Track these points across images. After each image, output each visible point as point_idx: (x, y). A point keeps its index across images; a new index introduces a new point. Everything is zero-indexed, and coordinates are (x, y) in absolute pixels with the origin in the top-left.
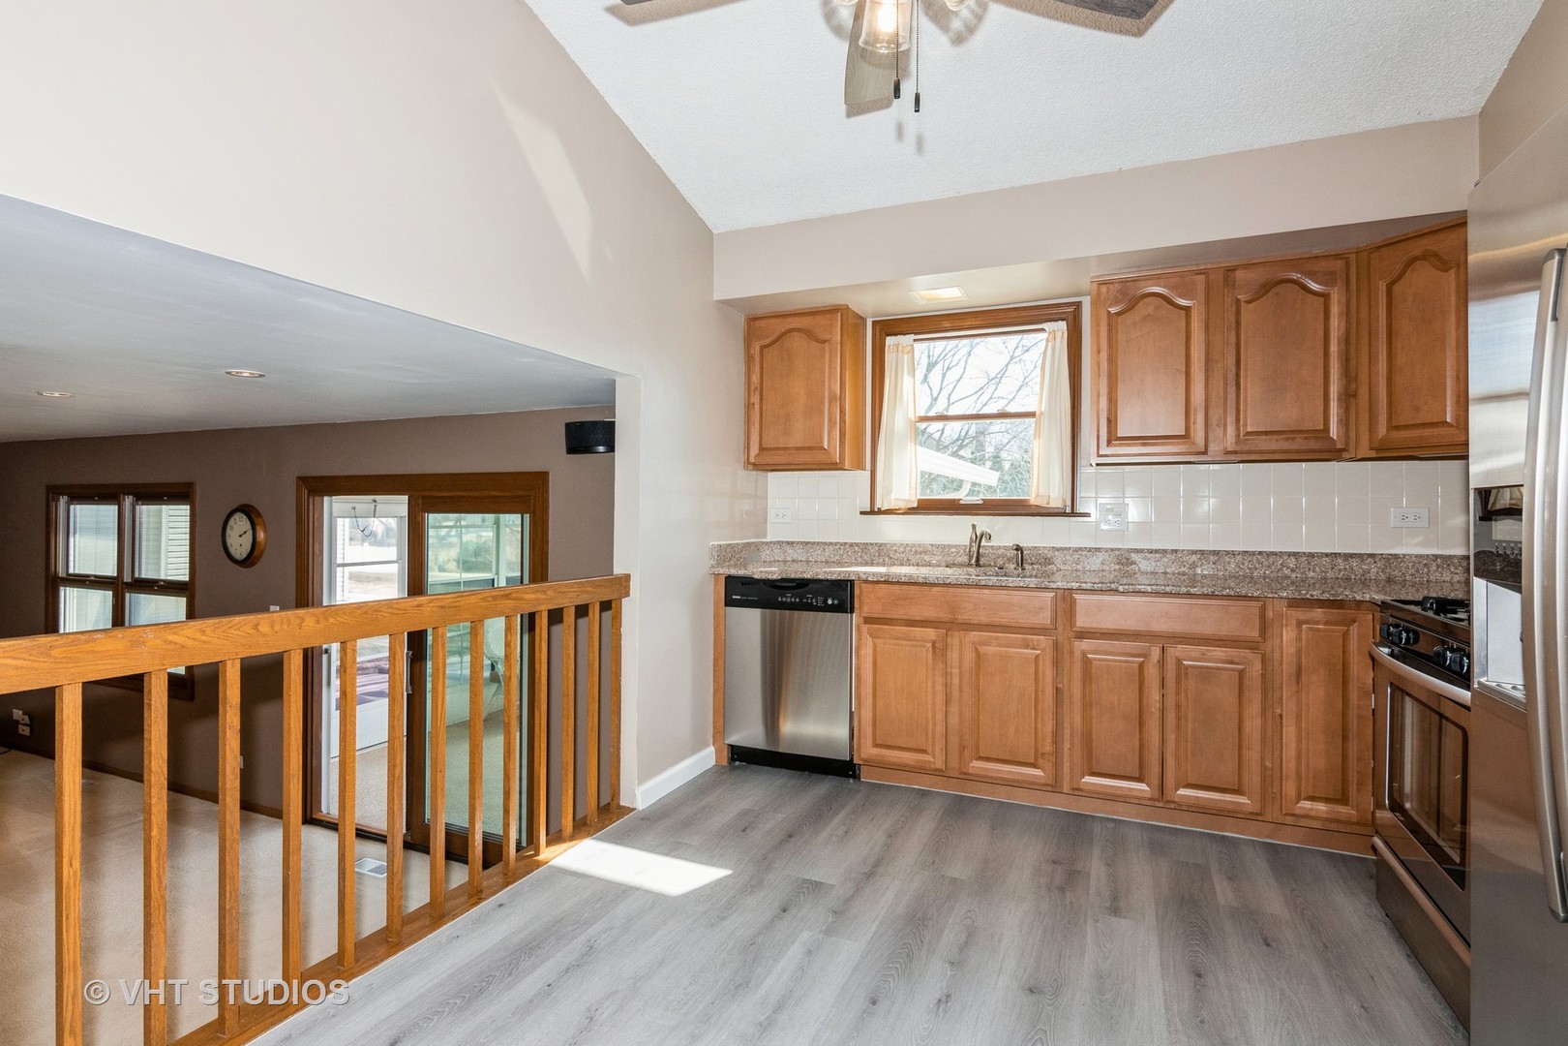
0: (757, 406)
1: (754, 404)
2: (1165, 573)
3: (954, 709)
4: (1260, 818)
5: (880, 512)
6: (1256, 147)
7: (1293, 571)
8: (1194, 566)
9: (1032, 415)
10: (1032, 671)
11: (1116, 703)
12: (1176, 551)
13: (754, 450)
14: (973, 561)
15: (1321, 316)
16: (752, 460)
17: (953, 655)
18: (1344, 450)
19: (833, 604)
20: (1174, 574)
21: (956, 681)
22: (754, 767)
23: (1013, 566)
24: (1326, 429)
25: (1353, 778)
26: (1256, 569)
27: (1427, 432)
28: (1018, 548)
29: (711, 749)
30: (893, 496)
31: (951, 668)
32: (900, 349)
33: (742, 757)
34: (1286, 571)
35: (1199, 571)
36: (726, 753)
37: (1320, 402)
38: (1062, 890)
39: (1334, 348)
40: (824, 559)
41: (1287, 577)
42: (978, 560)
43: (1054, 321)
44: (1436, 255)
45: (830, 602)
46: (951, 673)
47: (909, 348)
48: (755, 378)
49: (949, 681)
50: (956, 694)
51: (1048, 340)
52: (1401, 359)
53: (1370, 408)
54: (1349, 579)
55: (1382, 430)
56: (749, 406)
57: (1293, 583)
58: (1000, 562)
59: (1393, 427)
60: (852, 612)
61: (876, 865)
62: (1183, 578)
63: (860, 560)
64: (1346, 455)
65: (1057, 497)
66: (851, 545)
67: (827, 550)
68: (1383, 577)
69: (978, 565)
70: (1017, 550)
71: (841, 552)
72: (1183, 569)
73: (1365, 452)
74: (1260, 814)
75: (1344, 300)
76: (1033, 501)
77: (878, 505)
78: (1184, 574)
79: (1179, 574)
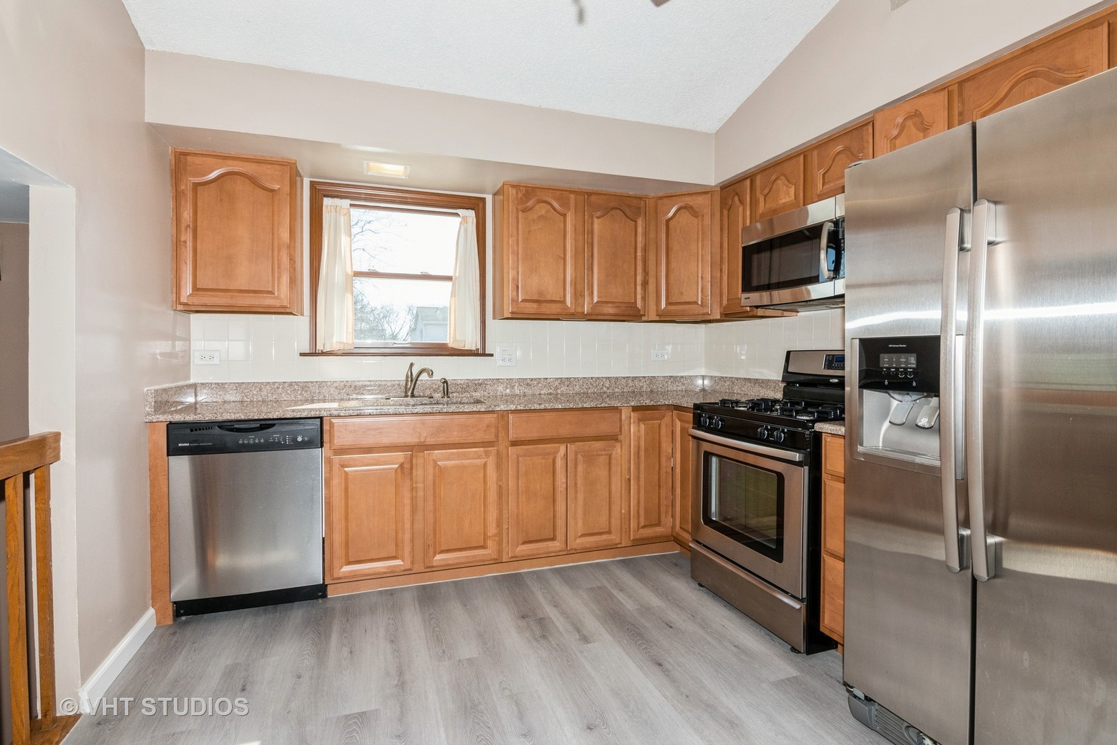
0: (190, 244)
1: (185, 242)
2: (540, 394)
3: (419, 516)
4: (619, 546)
5: (323, 354)
6: (617, 118)
7: (608, 388)
8: (556, 388)
9: (449, 278)
10: (482, 475)
11: (539, 489)
12: (546, 379)
13: (187, 289)
14: (409, 394)
15: (633, 233)
16: (184, 299)
17: (418, 473)
18: (644, 315)
19: (303, 441)
20: (545, 394)
21: (421, 494)
22: (206, 616)
23: (440, 395)
24: (635, 302)
25: (663, 509)
26: (590, 388)
27: (687, 307)
28: (445, 382)
29: (151, 612)
30: (335, 340)
31: (416, 483)
32: (338, 209)
33: (188, 610)
34: (605, 389)
35: (559, 391)
36: (170, 610)
37: (633, 285)
38: (544, 637)
39: (639, 254)
40: (260, 399)
41: (605, 393)
42: (412, 393)
43: (466, 209)
44: (691, 207)
45: (300, 439)
46: (416, 487)
47: (345, 211)
48: (187, 215)
49: (414, 495)
50: (420, 503)
51: (461, 223)
52: (673, 265)
53: (656, 291)
54: (634, 392)
55: (663, 305)
56: (178, 245)
57: (608, 396)
58: (428, 393)
59: (668, 303)
60: (322, 446)
61: (401, 673)
62: (550, 397)
63: (300, 397)
64: (644, 318)
65: (472, 343)
66: (291, 384)
67: (264, 390)
68: (649, 390)
69: (413, 396)
70: (444, 383)
71: (280, 390)
72: (550, 391)
73: (653, 317)
74: (620, 544)
75: (644, 225)
76: (451, 344)
77: (320, 347)
78: (551, 394)
79: (548, 394)
